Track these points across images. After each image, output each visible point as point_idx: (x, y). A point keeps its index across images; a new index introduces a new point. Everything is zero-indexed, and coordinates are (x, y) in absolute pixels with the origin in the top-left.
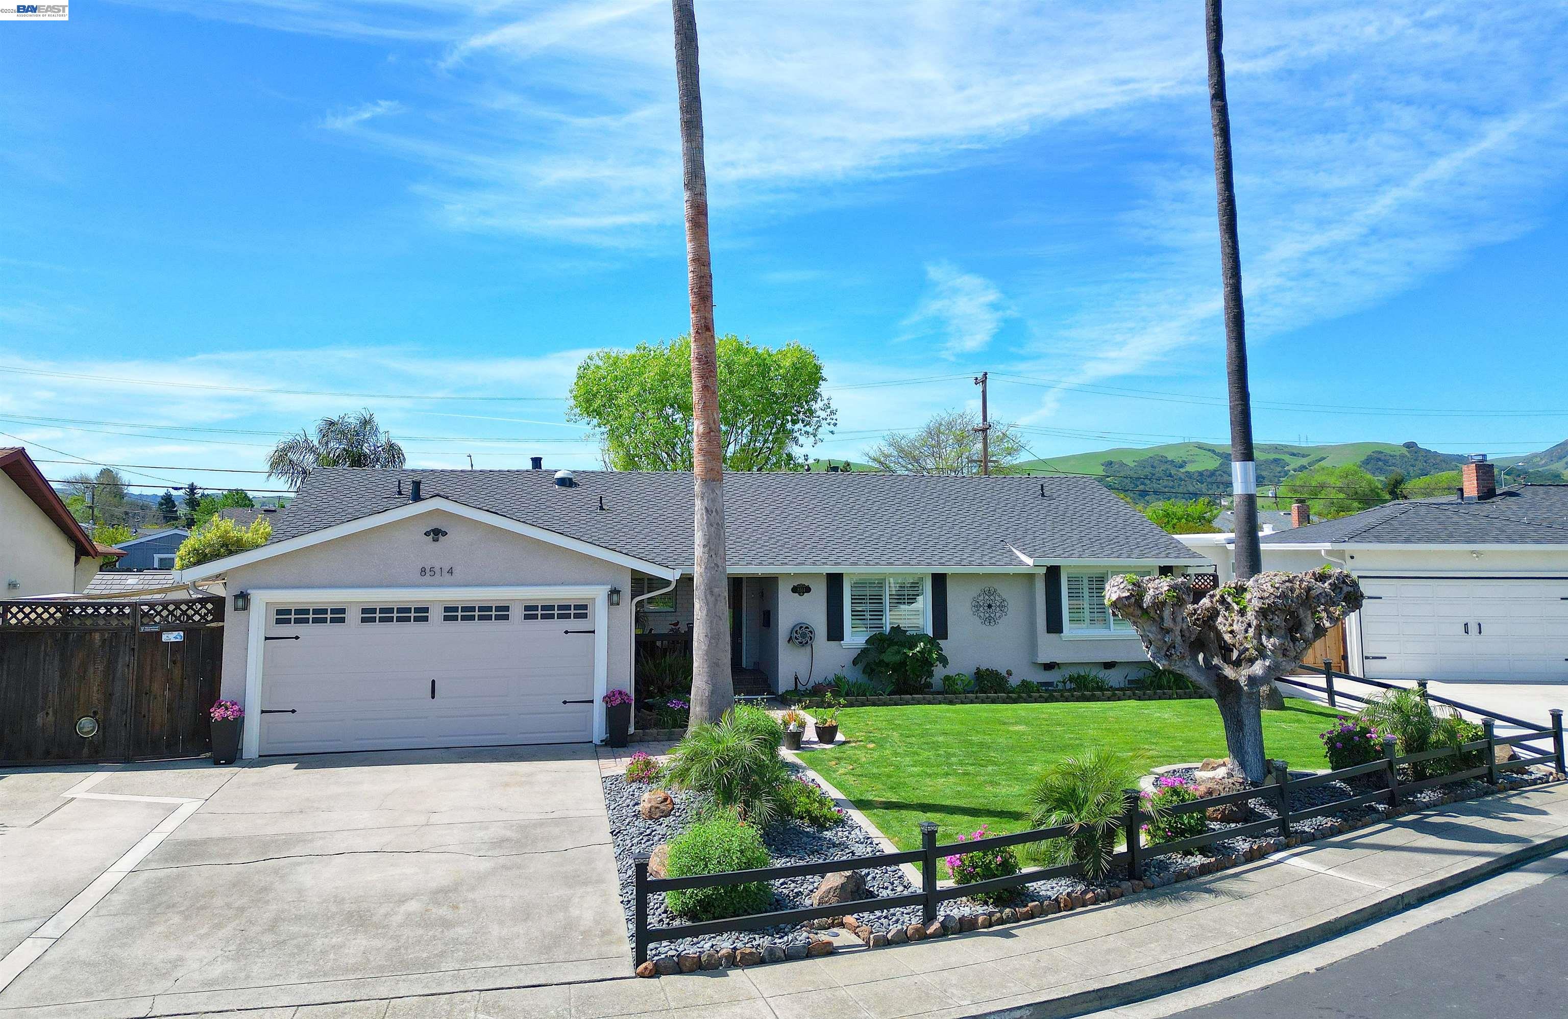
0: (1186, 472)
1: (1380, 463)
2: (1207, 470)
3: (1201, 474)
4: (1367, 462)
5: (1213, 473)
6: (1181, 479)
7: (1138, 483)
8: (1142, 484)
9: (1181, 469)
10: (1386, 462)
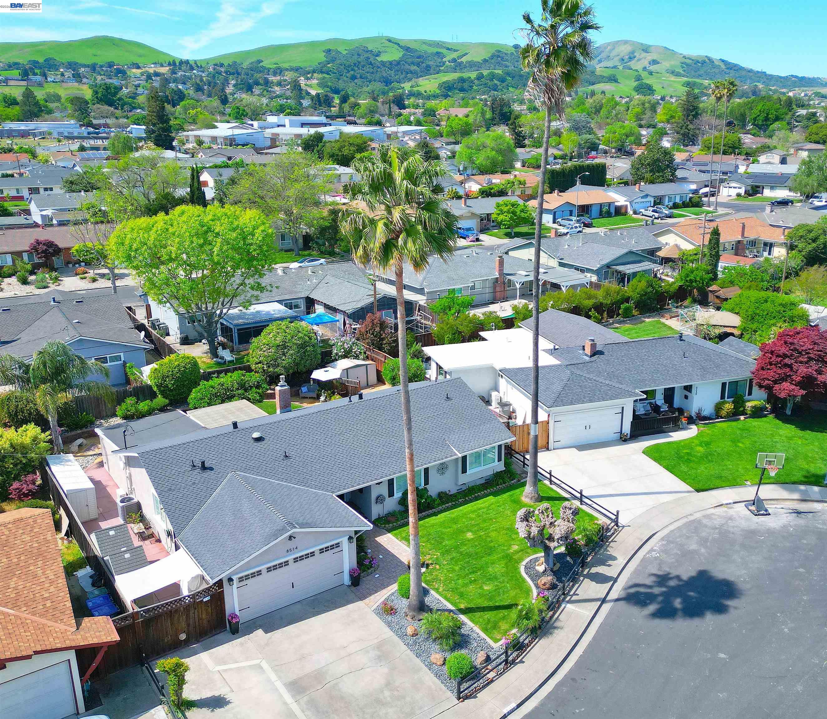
0: (381, 61)
1: (499, 59)
2: (395, 60)
3: (391, 63)
4: (492, 57)
5: (398, 63)
6: (379, 67)
7: (350, 69)
8: (352, 70)
9: (377, 58)
10: (502, 58)
